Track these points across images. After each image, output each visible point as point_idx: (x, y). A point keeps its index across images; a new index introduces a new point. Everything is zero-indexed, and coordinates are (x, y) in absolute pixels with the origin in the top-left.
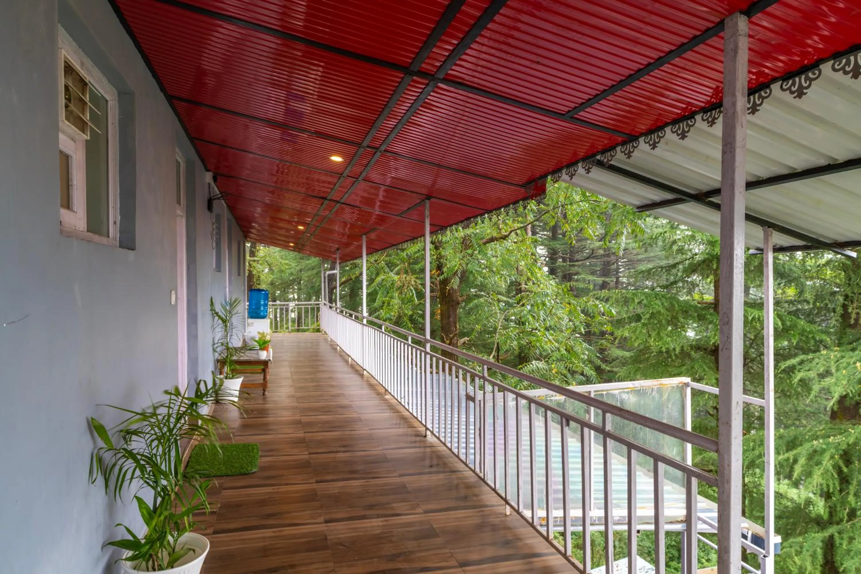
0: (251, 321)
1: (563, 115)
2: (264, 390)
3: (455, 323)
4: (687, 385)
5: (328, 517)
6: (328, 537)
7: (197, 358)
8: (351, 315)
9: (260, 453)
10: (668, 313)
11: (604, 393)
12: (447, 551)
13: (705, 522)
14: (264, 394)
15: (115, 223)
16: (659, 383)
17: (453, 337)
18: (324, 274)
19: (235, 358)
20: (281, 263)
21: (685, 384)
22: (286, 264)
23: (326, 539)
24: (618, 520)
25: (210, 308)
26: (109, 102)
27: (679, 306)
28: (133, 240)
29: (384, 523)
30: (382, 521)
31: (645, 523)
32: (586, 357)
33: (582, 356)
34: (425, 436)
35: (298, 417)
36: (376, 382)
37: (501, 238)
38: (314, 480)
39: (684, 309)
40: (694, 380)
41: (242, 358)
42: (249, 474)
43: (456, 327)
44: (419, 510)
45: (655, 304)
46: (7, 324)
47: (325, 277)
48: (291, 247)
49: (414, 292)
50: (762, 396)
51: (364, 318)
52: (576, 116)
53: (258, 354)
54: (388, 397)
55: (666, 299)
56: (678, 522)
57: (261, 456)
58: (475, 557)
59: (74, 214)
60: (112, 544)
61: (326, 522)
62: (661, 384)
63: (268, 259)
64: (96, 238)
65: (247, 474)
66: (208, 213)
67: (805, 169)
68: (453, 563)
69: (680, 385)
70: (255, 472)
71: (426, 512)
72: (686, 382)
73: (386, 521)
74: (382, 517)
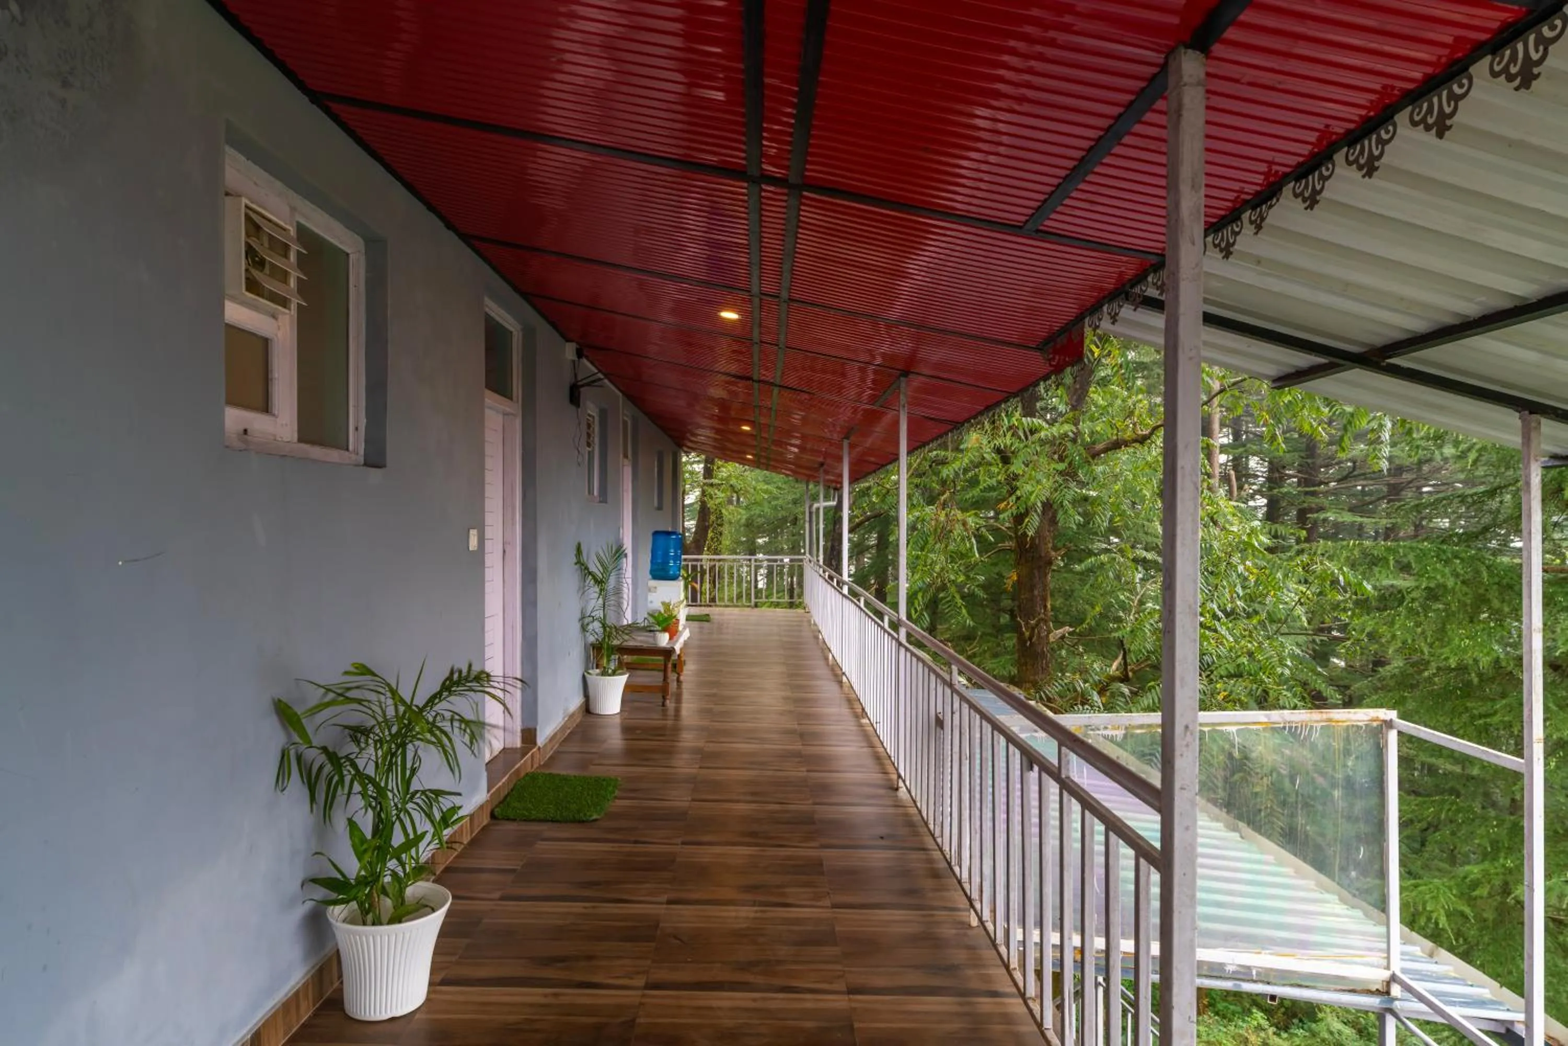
0: (653, 583)
1: (1020, 227)
2: (664, 698)
3: (1044, 600)
4: (1389, 724)
5: (673, 895)
6: (661, 925)
7: (535, 637)
8: (831, 578)
9: (617, 793)
10: (1465, 589)
11: (1206, 729)
12: (839, 967)
13: (1421, 998)
14: (663, 705)
15: (357, 429)
16: (1325, 716)
17: (1037, 625)
18: (811, 507)
19: (616, 642)
20: (755, 489)
21: (1385, 721)
22: (766, 492)
23: (657, 926)
24: (1233, 972)
25: (575, 560)
26: (351, 256)
27: (1491, 574)
28: (382, 453)
29: (759, 915)
30: (756, 912)
31: (1292, 985)
32: (1287, 672)
33: (1279, 670)
34: (897, 789)
35: (701, 744)
36: (854, 696)
37: (1135, 441)
38: (679, 841)
39: (1505, 582)
40: (1402, 716)
41: (625, 644)
42: (587, 821)
43: (1045, 607)
44: (827, 902)
45: (1435, 570)
46: (125, 562)
47: (811, 513)
48: (749, 460)
49: (973, 540)
50: (1519, 751)
51: (844, 583)
52: (1042, 228)
53: (654, 637)
54: (865, 721)
55: (1462, 560)
56: (1369, 992)
57: (616, 798)
58: (880, 982)
59: (272, 418)
60: (314, 881)
61: (670, 902)
62: (1330, 720)
63: (733, 481)
64: (316, 452)
65: (583, 822)
66: (573, 408)
67: (1540, 298)
68: (840, 986)
69: (1375, 724)
70: (596, 820)
71: (835, 906)
72: (1388, 718)
73: (762, 911)
74: (759, 906)
